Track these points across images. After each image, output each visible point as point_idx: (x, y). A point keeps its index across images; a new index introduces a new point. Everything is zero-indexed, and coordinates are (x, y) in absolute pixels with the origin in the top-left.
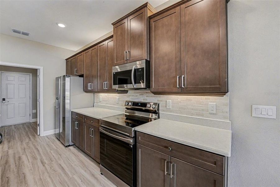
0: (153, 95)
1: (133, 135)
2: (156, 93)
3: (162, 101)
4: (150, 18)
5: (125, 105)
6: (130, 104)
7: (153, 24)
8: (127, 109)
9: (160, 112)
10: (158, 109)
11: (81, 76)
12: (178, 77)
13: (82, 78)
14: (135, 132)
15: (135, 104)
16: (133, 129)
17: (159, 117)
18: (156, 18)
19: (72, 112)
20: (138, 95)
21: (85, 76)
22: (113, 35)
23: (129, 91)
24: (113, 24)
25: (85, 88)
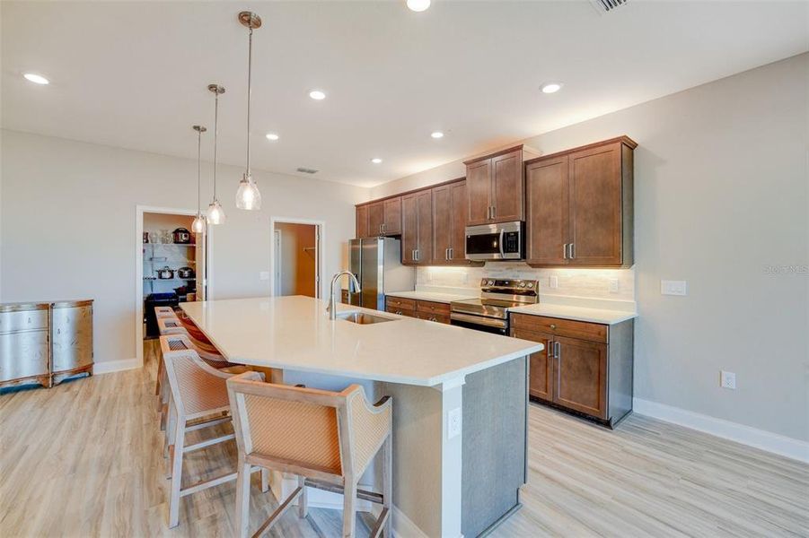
0: (530, 268)
1: (506, 317)
2: (533, 266)
3: (542, 278)
4: (527, 163)
5: (482, 285)
6: (490, 282)
7: (530, 173)
8: (484, 290)
9: (540, 294)
10: (538, 291)
11: (398, 237)
12: (565, 246)
13: (399, 241)
14: (509, 313)
15: (497, 282)
16: (506, 309)
17: (538, 302)
18: (535, 165)
19: (386, 296)
20: (504, 269)
21: (404, 237)
22: (464, 179)
23: (488, 264)
24: (466, 163)
25: (404, 259)
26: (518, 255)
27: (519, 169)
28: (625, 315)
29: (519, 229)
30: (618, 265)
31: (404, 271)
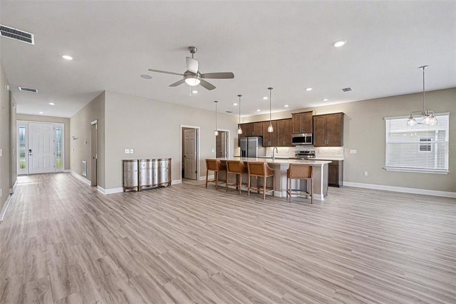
2: (315, 146)
3: (317, 150)
4: (313, 116)
5: (295, 153)
6: (299, 152)
7: (315, 119)
8: (296, 155)
11: (262, 137)
12: (325, 141)
15: (301, 152)
17: (315, 157)
18: (317, 117)
20: (305, 147)
21: (264, 137)
22: (291, 119)
23: (297, 146)
24: (292, 114)
25: (264, 144)
26: (311, 143)
27: (312, 118)
28: (342, 159)
29: (311, 136)
30: (340, 146)
31: (262, 149)
